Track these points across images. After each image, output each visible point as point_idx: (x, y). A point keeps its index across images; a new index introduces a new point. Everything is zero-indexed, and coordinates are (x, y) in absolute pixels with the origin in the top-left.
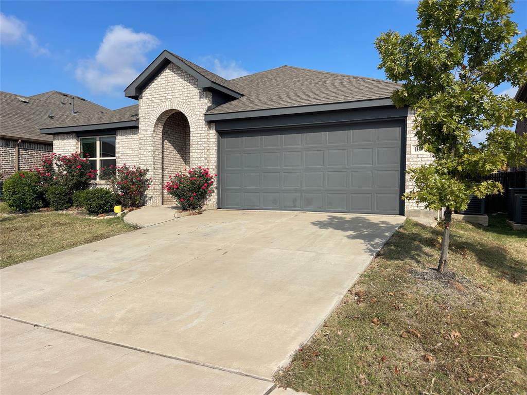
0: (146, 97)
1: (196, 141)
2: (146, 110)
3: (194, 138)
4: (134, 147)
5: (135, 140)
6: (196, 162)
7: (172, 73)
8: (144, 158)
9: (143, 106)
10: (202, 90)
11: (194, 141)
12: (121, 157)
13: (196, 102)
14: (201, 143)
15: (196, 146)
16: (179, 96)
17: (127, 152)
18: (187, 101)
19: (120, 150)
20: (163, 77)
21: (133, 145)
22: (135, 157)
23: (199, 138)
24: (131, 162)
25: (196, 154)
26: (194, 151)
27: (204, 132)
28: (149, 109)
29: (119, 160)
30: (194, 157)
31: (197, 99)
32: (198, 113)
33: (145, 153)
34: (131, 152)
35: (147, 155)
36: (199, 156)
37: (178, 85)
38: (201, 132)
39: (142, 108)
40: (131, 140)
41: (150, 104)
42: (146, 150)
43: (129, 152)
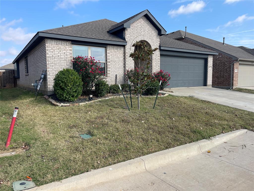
0: (129, 30)
1: (155, 57)
2: (130, 37)
3: (154, 56)
4: (120, 57)
5: (120, 53)
6: (155, 67)
7: (144, 21)
8: (129, 64)
9: (128, 35)
10: (158, 34)
11: (154, 57)
12: (111, 62)
13: (155, 39)
14: (157, 59)
15: (155, 60)
16: (147, 34)
17: (115, 59)
18: (151, 38)
19: (110, 58)
20: (139, 22)
21: (118, 55)
22: (120, 63)
23: (156, 56)
24: (118, 65)
25: (155, 64)
26: (154, 62)
27: (158, 54)
28: (131, 37)
29: (110, 64)
30: (154, 65)
31: (155, 38)
32: (156, 45)
33: (129, 61)
34: (118, 60)
35: (131, 63)
36: (156, 65)
37: (147, 29)
38: (157, 54)
39: (127, 35)
40: (117, 52)
41: (132, 35)
42: (130, 60)
43: (116, 60)
